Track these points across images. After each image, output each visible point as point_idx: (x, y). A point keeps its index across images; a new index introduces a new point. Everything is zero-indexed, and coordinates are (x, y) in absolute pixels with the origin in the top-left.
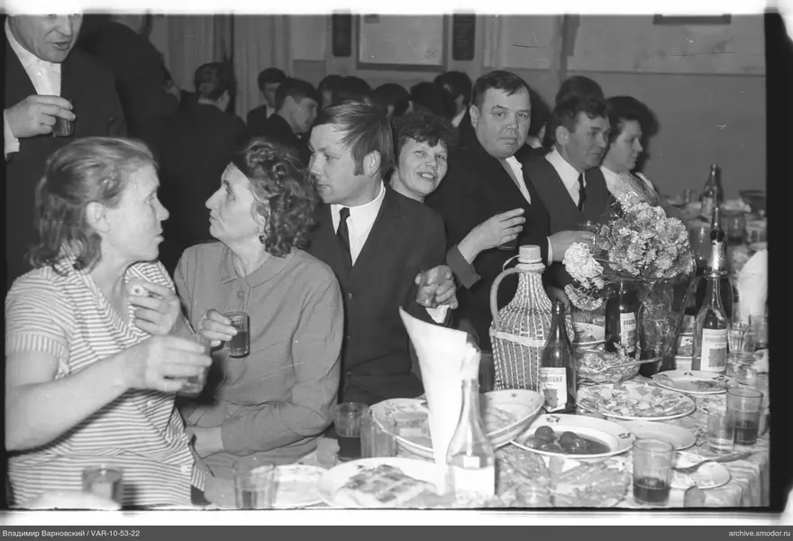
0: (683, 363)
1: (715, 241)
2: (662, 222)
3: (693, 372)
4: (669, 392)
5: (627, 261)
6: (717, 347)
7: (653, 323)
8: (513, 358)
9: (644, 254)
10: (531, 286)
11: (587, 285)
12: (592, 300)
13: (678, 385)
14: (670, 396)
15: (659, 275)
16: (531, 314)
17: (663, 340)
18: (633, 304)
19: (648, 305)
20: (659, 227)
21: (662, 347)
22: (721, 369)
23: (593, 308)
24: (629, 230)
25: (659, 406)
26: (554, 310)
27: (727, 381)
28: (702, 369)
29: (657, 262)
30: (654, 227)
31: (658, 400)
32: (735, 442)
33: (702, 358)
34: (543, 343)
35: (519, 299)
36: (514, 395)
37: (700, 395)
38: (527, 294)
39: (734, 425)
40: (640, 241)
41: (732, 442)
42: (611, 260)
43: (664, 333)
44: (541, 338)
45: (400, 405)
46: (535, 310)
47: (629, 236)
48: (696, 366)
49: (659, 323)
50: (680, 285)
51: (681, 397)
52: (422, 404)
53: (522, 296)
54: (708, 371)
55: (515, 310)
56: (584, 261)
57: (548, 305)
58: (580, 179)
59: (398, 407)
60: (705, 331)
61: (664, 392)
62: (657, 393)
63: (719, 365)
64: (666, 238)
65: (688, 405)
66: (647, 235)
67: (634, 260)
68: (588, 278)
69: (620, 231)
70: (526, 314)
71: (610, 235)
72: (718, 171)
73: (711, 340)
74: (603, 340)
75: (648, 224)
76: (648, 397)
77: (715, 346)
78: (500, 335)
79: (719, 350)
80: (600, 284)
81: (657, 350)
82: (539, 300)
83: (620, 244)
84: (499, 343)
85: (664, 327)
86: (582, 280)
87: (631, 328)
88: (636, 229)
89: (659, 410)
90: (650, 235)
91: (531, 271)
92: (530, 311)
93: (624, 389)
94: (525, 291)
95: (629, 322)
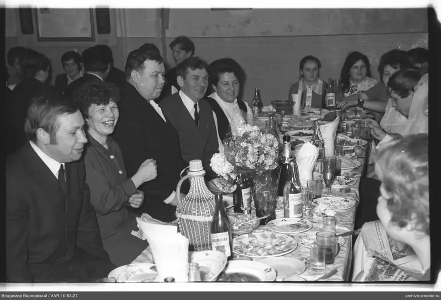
0: (279, 213)
1: (286, 142)
2: (264, 138)
3: (286, 219)
4: (280, 235)
5: (250, 162)
6: (297, 204)
7: (262, 194)
8: (193, 229)
9: (258, 158)
10: (199, 184)
11: (226, 178)
12: (230, 187)
13: (282, 228)
14: (281, 238)
15: (267, 168)
16: (201, 202)
17: (269, 203)
18: (249, 184)
19: (258, 187)
20: (263, 141)
21: (268, 207)
22: (299, 215)
23: (232, 191)
24: (246, 143)
25: (277, 245)
26: (216, 198)
27: (306, 222)
28: (290, 216)
29: (266, 161)
30: (260, 141)
31: (275, 242)
32: (326, 264)
33: (290, 209)
34: (211, 218)
35: (192, 193)
37: (296, 233)
38: (197, 189)
40: (255, 150)
41: (324, 264)
42: (237, 161)
43: (268, 199)
44: (209, 216)
45: (133, 271)
46: (203, 198)
47: (247, 147)
48: (286, 214)
49: (265, 193)
50: (274, 173)
51: (287, 237)
53: (194, 191)
54: (293, 218)
55: (190, 200)
56: (223, 164)
57: (212, 195)
58: (195, 106)
59: (132, 273)
60: (291, 195)
61: (277, 235)
62: (273, 237)
63: (299, 213)
64: (267, 147)
65: (293, 243)
66: (256, 145)
67: (253, 161)
68: (227, 174)
69: (241, 144)
70: (198, 202)
71: (235, 147)
72: (259, 92)
73: (295, 200)
75: (257, 139)
76: (268, 240)
77: (297, 203)
78: (184, 217)
79: (299, 205)
80: (233, 176)
81: (265, 209)
82: (204, 192)
83: (242, 152)
84: (184, 221)
85: (268, 196)
86: (224, 175)
87: (248, 197)
88: (250, 142)
89: (277, 248)
90: (259, 145)
91: (199, 176)
92: (200, 200)
93: (254, 236)
94: (196, 188)
95: (247, 194)
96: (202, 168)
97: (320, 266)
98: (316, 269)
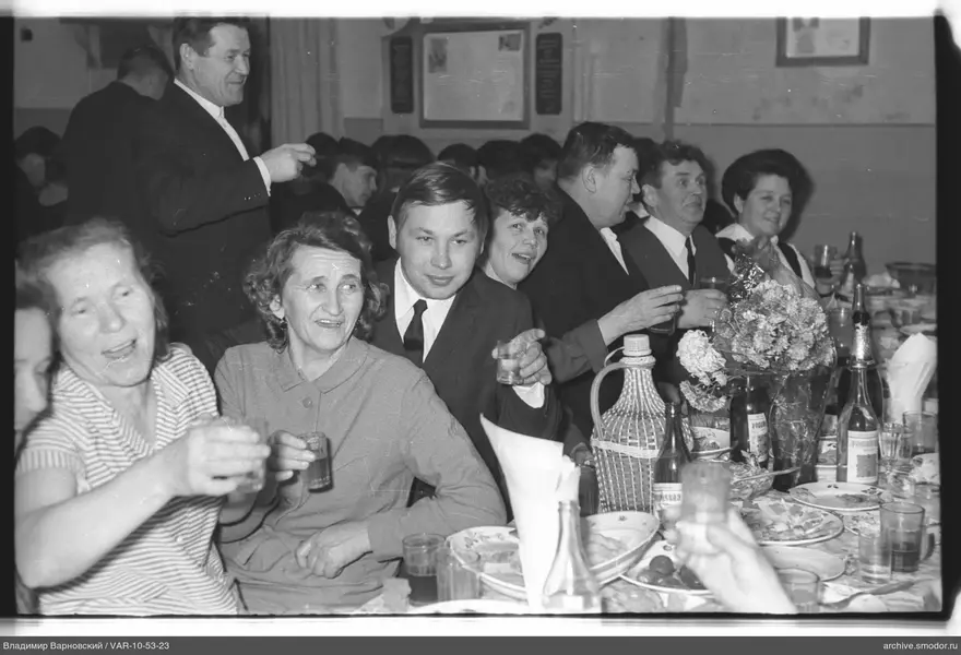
0: (826, 473)
1: (859, 325)
2: (795, 303)
3: (839, 484)
4: (810, 510)
5: (755, 352)
6: (866, 454)
7: (788, 426)
8: (620, 473)
9: (774, 342)
10: (640, 384)
11: (706, 382)
12: (713, 400)
13: (820, 501)
14: (812, 515)
15: (793, 366)
16: (640, 419)
17: (801, 446)
18: (762, 402)
19: (781, 404)
20: (791, 309)
21: (799, 455)
22: (872, 480)
23: (714, 409)
24: (754, 314)
25: (798, 527)
26: (667, 413)
27: (880, 494)
28: (849, 480)
29: (790, 351)
30: (784, 309)
31: (797, 520)
32: (893, 570)
33: (849, 466)
34: (654, 454)
35: (626, 400)
36: (622, 519)
37: (848, 512)
38: (635, 393)
39: (891, 549)
40: (768, 327)
41: (889, 569)
42: (734, 350)
43: (801, 437)
44: (653, 448)
45: (485, 534)
46: (645, 413)
47: (756, 321)
48: (841, 476)
49: (795, 425)
50: (818, 378)
51: (825, 515)
52: (511, 533)
53: (629, 397)
54: (856, 482)
55: (620, 414)
56: (703, 352)
57: (662, 407)
58: (688, 245)
59: (481, 537)
60: (850, 433)
61: (804, 509)
62: (796, 511)
63: (869, 474)
64: (800, 323)
65: (834, 525)
66: (777, 319)
67: (762, 349)
68: (708, 373)
69: (744, 314)
70: (634, 419)
71: (732, 320)
72: (859, 240)
73: (861, 444)
74: (728, 448)
75: (778, 305)
76: (785, 517)
77: (863, 452)
78: (603, 445)
79: (869, 456)
80: (722, 380)
81: (794, 458)
82: (649, 400)
83: (744, 331)
84: (603, 455)
85: (801, 428)
86: (700, 375)
87: (761, 431)
88: (763, 311)
89: (801, 532)
90: (780, 319)
91: (639, 366)
92: (640, 415)
93: (757, 507)
94: (632, 390)
95: (759, 425)
96: (649, 351)
97: (878, 573)
98: (870, 578)
